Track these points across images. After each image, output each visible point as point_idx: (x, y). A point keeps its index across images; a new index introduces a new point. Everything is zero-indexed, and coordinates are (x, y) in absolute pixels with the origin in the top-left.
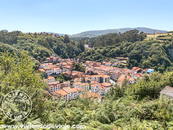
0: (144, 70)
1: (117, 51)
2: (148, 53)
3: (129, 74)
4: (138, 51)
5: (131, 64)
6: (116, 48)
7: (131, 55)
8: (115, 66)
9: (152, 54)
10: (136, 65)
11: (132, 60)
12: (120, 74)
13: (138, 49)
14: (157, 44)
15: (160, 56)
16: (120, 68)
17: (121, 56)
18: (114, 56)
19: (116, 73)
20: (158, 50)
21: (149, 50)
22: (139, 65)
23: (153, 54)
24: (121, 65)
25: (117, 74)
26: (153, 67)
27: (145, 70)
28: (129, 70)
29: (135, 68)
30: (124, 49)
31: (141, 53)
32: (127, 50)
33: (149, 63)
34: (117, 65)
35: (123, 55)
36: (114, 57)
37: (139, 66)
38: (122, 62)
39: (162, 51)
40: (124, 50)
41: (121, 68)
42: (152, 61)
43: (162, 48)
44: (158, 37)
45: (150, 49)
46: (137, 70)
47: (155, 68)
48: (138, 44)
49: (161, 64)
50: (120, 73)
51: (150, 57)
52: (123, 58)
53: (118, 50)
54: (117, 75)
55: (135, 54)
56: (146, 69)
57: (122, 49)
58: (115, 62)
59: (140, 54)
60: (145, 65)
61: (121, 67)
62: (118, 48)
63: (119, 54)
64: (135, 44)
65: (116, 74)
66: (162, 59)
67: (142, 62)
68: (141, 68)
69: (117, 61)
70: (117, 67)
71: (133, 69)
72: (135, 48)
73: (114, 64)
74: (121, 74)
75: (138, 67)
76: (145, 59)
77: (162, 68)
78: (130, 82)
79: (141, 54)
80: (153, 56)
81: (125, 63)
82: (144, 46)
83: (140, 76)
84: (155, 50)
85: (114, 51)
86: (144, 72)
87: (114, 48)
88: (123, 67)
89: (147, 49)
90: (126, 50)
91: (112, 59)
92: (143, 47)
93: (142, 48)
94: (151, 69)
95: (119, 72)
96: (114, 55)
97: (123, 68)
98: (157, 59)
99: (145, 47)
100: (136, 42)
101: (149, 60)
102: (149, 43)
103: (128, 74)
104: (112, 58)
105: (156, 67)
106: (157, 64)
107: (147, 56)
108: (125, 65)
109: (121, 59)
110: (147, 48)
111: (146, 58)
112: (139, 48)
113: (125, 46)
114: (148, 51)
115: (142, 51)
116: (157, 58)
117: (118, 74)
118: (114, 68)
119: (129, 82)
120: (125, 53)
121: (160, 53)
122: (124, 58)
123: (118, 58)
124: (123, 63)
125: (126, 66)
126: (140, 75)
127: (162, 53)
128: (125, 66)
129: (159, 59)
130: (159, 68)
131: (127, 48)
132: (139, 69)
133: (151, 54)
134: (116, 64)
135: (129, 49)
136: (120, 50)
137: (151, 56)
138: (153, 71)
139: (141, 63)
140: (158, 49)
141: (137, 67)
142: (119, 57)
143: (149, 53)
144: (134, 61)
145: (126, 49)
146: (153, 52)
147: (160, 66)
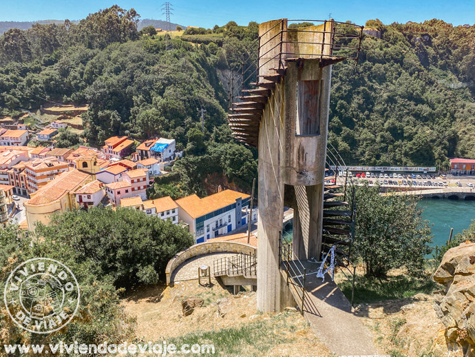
0: (142, 147)
1: (47, 82)
2: (151, 83)
3: (85, 165)
4: (117, 77)
5: (98, 128)
6: (44, 70)
7: (94, 94)
8: (42, 144)
9: (165, 85)
10: (118, 131)
11: (100, 113)
12: (56, 171)
13: (117, 71)
14: (179, 52)
15: (190, 91)
16: (61, 146)
17: (68, 103)
18: (36, 102)
19: (36, 171)
20: (182, 72)
21: (154, 73)
22: (126, 128)
23: (167, 85)
24: (64, 137)
25: (45, 173)
26: (171, 132)
27: (146, 144)
28: (95, 150)
29: (113, 140)
30: (72, 73)
31: (130, 83)
32: (85, 76)
33: (155, 117)
34: (51, 135)
35: (73, 95)
36: (39, 108)
37: (127, 132)
38: (69, 124)
39: (195, 74)
40: (75, 78)
41: (67, 147)
42: (165, 111)
43: (195, 66)
44: (189, 33)
45: (156, 67)
46: (118, 149)
47: (175, 134)
48: (117, 52)
49: (196, 119)
50: (55, 168)
51: (159, 97)
52: (73, 109)
53: (51, 79)
54: (42, 177)
55: (109, 88)
56: (151, 141)
57: (65, 73)
58: (44, 125)
59: (126, 86)
60: (144, 124)
61: (66, 141)
62: (53, 71)
63: (56, 93)
64: (110, 53)
65: (38, 174)
66: (197, 101)
67: (134, 117)
68: (133, 138)
69: (51, 122)
70: (51, 144)
71: (106, 147)
72: (109, 67)
73: (41, 133)
74: (61, 170)
75: (125, 137)
76: (143, 106)
77: (198, 132)
78: (85, 199)
79: (129, 88)
80: (169, 91)
81: (79, 127)
82: (139, 57)
83: (125, 169)
84: (174, 70)
85: (35, 82)
86: (142, 151)
87: (37, 70)
88: (74, 141)
89: (148, 67)
90: (82, 76)
91: (32, 114)
92: (134, 61)
93: (130, 65)
94: (166, 137)
95: (50, 165)
96: (38, 100)
97: (73, 145)
98: (182, 100)
99: (142, 60)
100: (113, 45)
101: (157, 108)
102: (155, 46)
103: (81, 168)
104: (31, 111)
105: (179, 129)
106: (183, 119)
107: (149, 95)
108: (80, 132)
109: (64, 113)
110: (148, 64)
111: (147, 101)
112: (123, 66)
113: (77, 64)
114: (150, 77)
115: (132, 78)
116: (183, 98)
117: (49, 172)
118: (40, 148)
119: (81, 200)
120: (78, 88)
121: (190, 82)
122: (77, 109)
123: (53, 109)
124: (74, 126)
125: (83, 137)
126: (125, 166)
127: (195, 82)
128: (80, 139)
129: (189, 102)
130: (189, 131)
131: (83, 69)
132: (128, 143)
133: (163, 84)
134: (46, 132)
135: (92, 73)
136: (57, 77)
137: (161, 93)
138: (171, 144)
139: (134, 121)
140: (185, 68)
141: (120, 136)
142: (61, 107)
143: (156, 82)
144: (108, 116)
145: (82, 74)
146: (167, 79)
147: (193, 127)
